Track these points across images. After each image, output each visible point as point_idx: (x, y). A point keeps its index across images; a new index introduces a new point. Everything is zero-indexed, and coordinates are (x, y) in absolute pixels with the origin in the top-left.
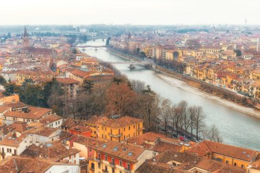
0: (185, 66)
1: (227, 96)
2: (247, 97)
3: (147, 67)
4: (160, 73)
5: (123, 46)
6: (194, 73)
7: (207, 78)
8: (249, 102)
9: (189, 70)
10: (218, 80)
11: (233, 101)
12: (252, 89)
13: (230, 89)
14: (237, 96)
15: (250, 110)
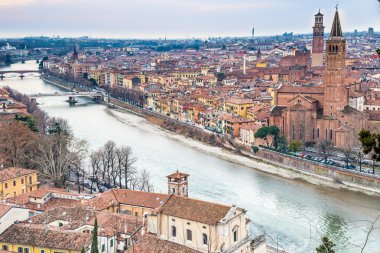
0: (146, 97)
1: (193, 134)
2: (215, 133)
3: (97, 100)
4: (113, 108)
5: (62, 70)
6: (158, 107)
7: (172, 111)
8: (218, 139)
9: (151, 102)
10: (184, 114)
11: (200, 139)
12: (220, 122)
13: (197, 125)
14: (204, 133)
15: (217, 150)
